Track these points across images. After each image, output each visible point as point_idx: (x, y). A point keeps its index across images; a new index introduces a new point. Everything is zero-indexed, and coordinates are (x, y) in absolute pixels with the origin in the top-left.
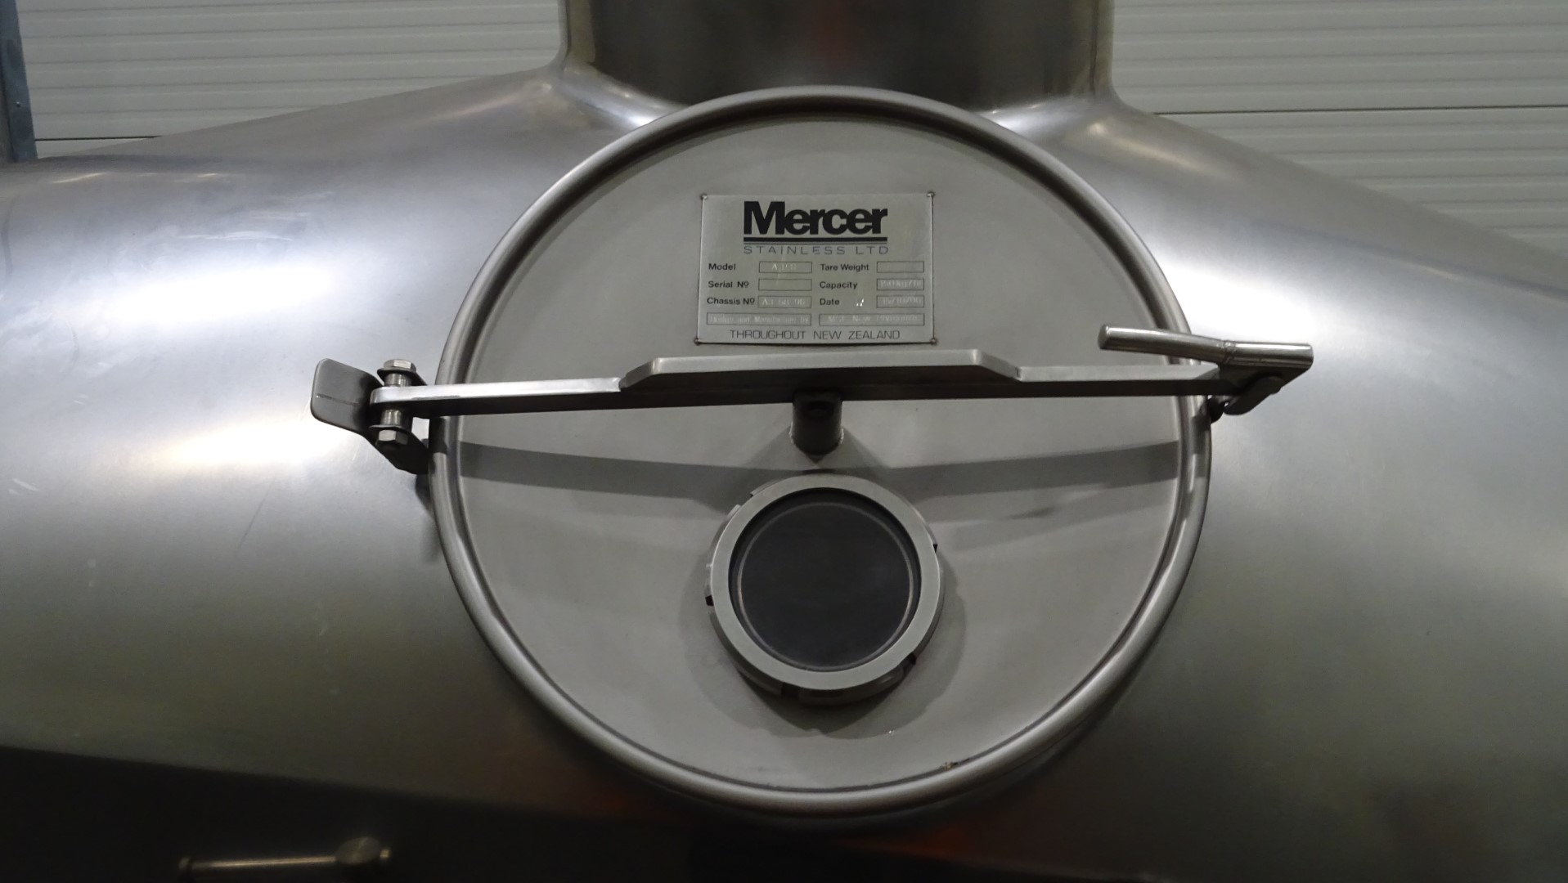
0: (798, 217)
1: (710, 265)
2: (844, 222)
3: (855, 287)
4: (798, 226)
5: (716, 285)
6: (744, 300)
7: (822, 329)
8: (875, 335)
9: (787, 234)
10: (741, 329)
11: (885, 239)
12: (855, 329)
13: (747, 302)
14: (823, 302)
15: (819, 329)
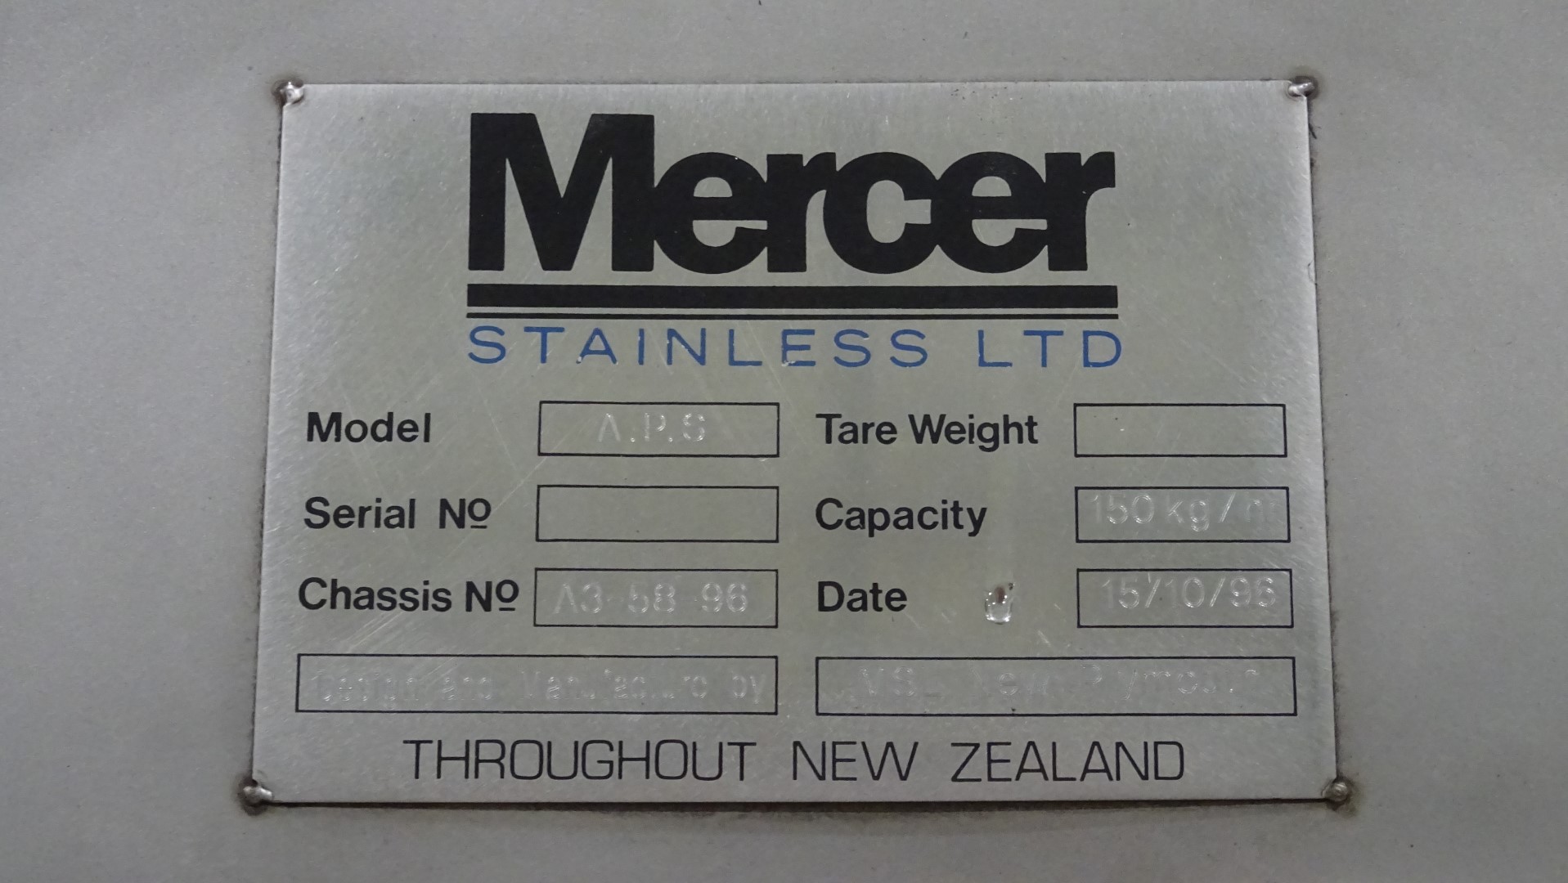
0: (712, 187)
1: (314, 419)
2: (921, 212)
3: (977, 524)
4: (714, 233)
5: (343, 517)
6: (471, 588)
7: (835, 729)
8: (1070, 764)
9: (666, 272)
10: (454, 735)
11: (1105, 296)
12: (981, 731)
13: (480, 597)
14: (831, 596)
15: (815, 733)
